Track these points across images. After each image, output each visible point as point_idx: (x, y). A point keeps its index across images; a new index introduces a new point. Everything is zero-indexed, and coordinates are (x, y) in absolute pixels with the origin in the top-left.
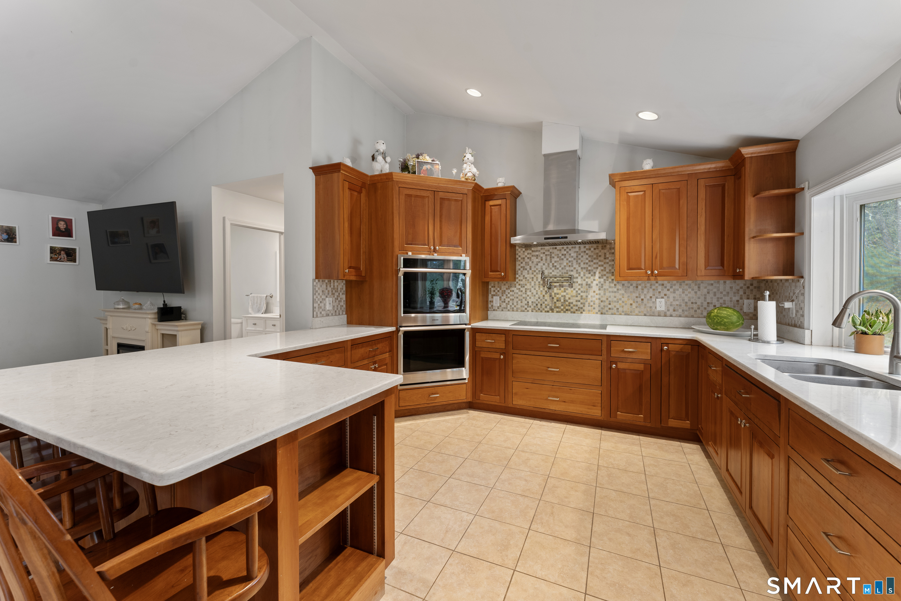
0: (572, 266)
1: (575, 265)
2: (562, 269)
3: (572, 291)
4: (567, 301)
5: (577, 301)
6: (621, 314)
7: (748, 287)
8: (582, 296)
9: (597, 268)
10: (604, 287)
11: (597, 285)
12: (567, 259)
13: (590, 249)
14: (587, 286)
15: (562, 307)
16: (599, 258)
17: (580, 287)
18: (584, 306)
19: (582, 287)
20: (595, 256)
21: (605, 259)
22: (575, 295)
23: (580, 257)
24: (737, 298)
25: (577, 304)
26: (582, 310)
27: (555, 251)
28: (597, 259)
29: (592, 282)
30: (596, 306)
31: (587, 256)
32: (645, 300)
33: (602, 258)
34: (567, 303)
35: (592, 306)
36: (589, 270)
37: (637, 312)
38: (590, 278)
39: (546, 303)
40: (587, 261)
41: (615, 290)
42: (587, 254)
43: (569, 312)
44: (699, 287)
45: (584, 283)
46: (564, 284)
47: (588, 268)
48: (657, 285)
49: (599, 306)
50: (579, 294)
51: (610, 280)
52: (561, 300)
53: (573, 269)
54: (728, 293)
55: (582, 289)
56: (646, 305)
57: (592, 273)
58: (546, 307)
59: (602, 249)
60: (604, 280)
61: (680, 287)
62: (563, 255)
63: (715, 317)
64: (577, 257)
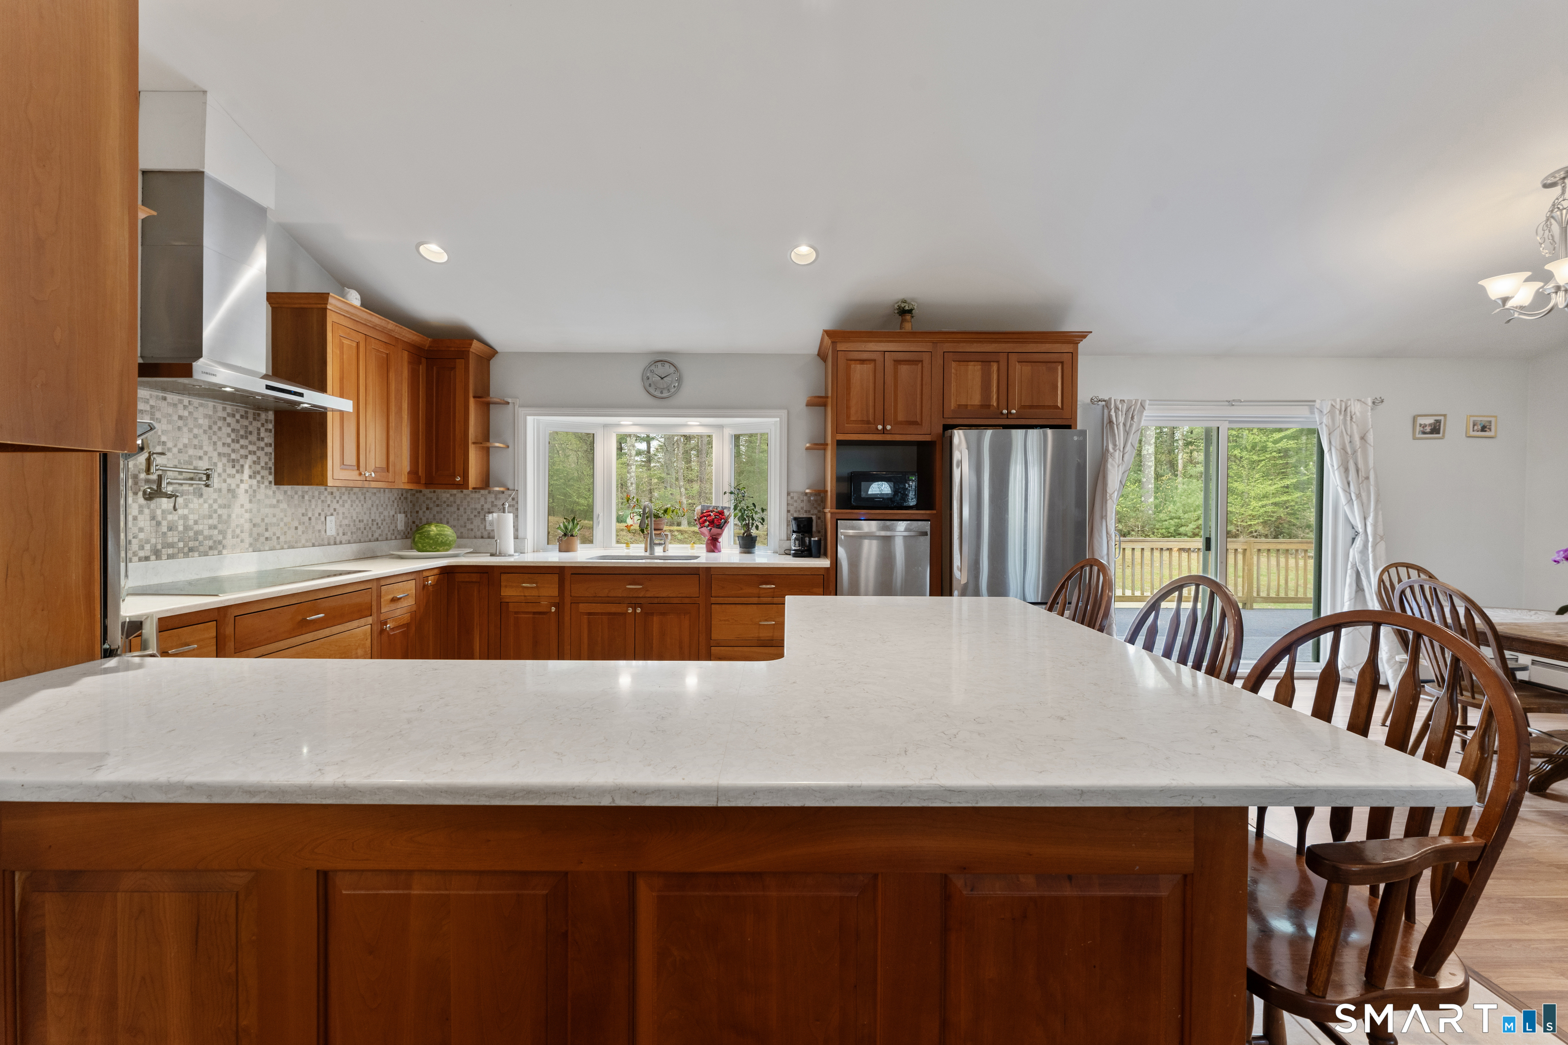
0: (201, 447)
1: (208, 447)
2: (180, 451)
3: (201, 505)
4: (192, 529)
5: (210, 528)
6: (282, 548)
7: (400, 498)
8: (220, 516)
9: (246, 457)
10: (258, 497)
11: (246, 491)
12: (190, 430)
13: (234, 416)
14: (230, 495)
15: (181, 545)
16: (250, 437)
17: (215, 496)
18: (224, 538)
19: (219, 497)
20: (242, 432)
21: (258, 439)
22: (207, 513)
23: (215, 428)
24: (392, 513)
25: (211, 533)
26: (220, 547)
27: (163, 404)
28: (247, 438)
29: (238, 486)
30: (245, 536)
31: (229, 430)
32: (313, 519)
33: (253, 438)
34: (191, 534)
35: (238, 537)
36: (233, 460)
37: (303, 541)
38: (234, 476)
39: (141, 536)
40: (229, 440)
41: (274, 502)
42: (229, 425)
43: (196, 554)
44: (365, 498)
45: (224, 486)
46: (185, 487)
47: (230, 454)
48: (326, 493)
49: (251, 535)
50: (215, 511)
51: (266, 483)
52: (177, 527)
53: (202, 455)
54: (387, 505)
55: (220, 501)
56: (314, 527)
57: (238, 467)
58: (142, 548)
59: (254, 419)
60: (258, 482)
61: (349, 498)
62: (180, 418)
63: (438, 536)
64: (210, 427)
